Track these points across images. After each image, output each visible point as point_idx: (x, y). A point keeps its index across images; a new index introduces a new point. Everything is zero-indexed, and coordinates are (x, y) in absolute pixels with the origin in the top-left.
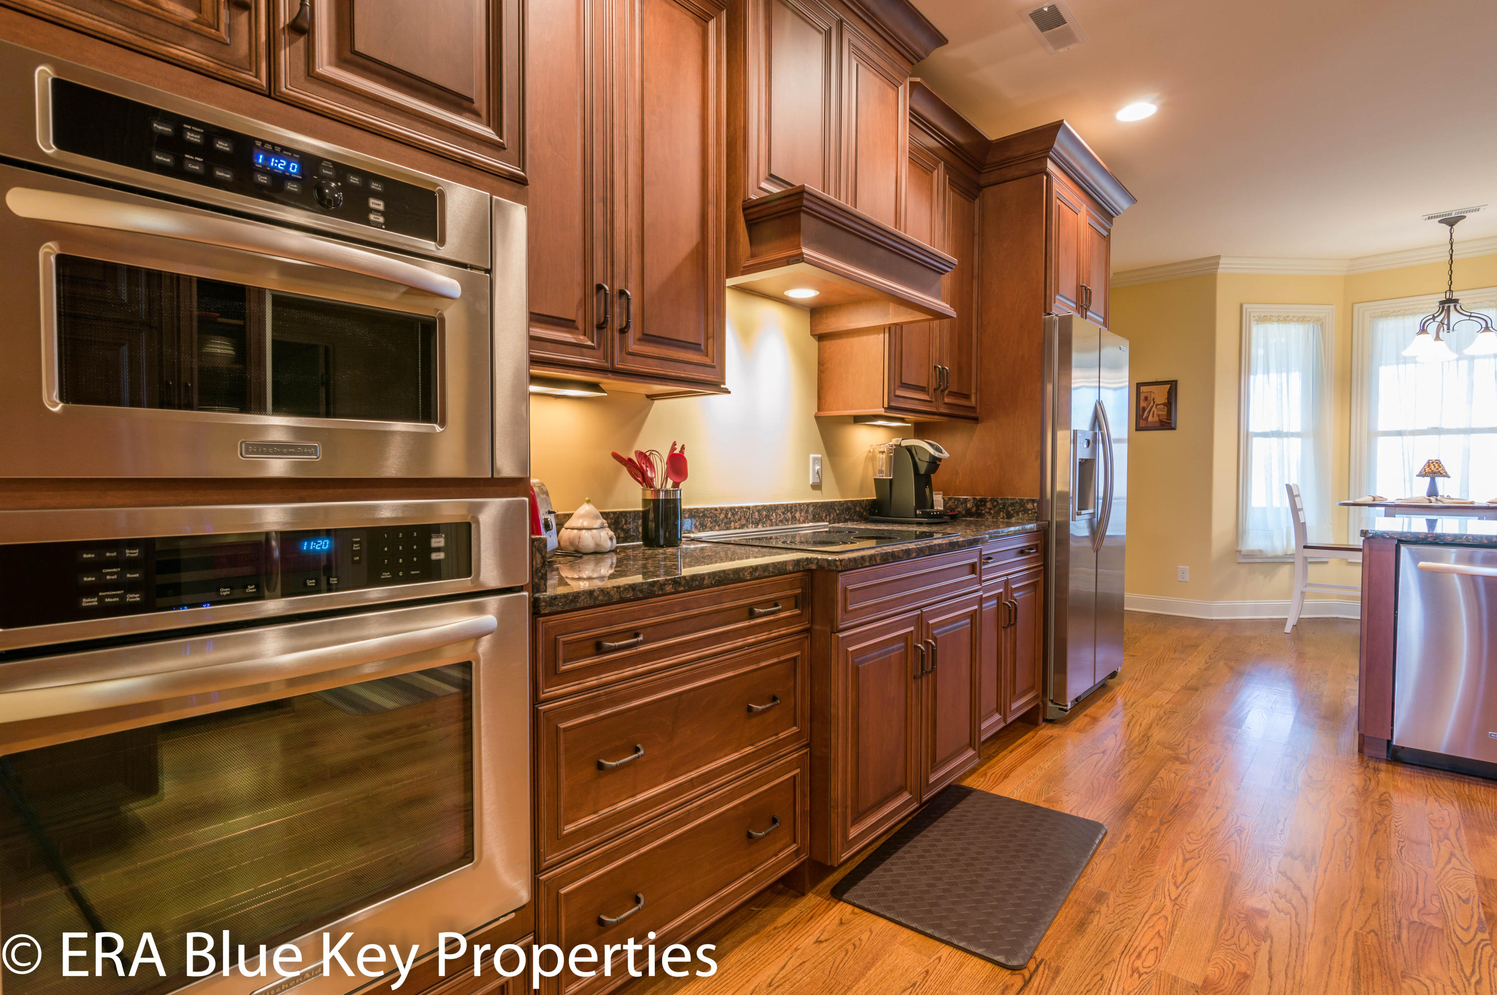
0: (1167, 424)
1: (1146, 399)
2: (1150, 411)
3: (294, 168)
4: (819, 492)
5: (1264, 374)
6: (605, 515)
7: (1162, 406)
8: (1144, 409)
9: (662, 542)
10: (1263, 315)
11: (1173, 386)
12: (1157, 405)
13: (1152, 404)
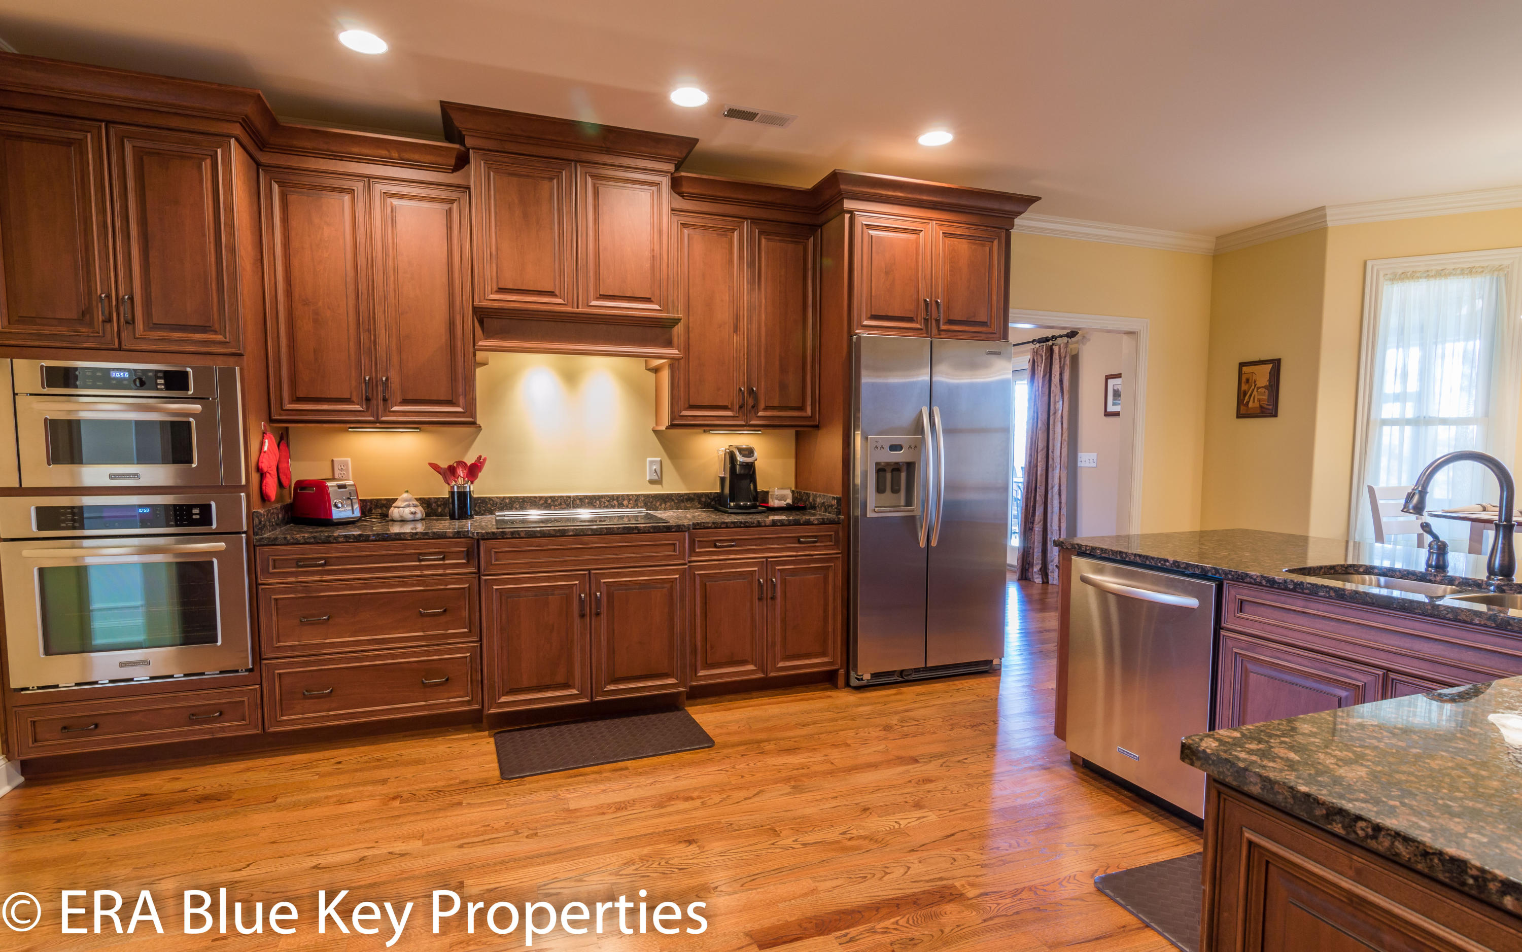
0: (1269, 410)
1: (1247, 381)
2: (1250, 396)
3: (127, 375)
4: (660, 486)
5: (1398, 348)
6: (417, 499)
7: (1263, 390)
8: (1245, 394)
9: (457, 517)
10: (1400, 271)
11: (1276, 364)
12: (1258, 388)
13: (1253, 387)
